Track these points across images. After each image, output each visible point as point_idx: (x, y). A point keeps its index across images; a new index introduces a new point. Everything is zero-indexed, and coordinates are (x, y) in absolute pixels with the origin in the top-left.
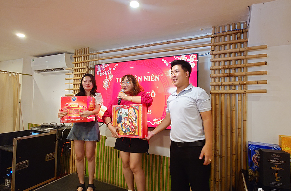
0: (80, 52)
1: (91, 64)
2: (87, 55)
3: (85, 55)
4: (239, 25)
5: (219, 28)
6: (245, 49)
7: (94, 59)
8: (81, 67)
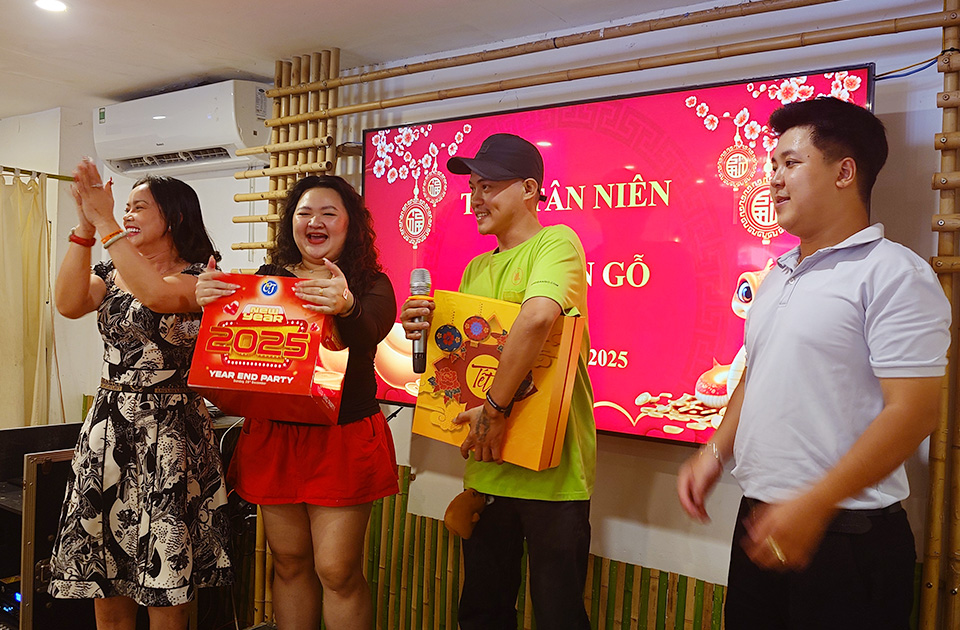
0: (298, 72)
1: (346, 128)
2: (331, 83)
3: (322, 85)
7: (360, 103)
8: (302, 143)
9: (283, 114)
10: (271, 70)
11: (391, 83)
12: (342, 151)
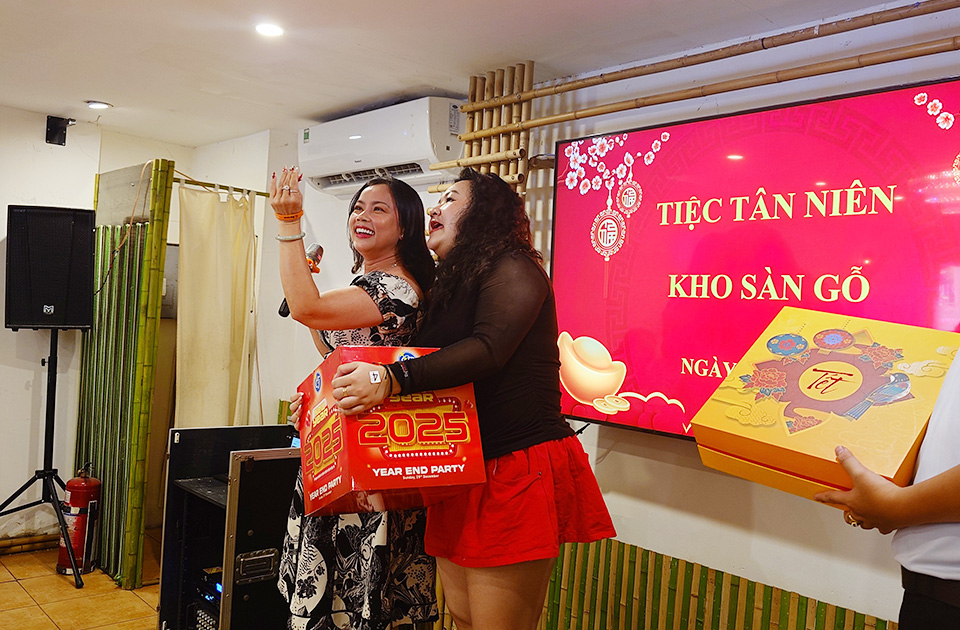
0: (492, 86)
2: (524, 96)
3: (515, 98)
7: (552, 114)
8: (494, 156)
9: (476, 128)
10: (465, 87)
11: (584, 94)
12: (534, 164)
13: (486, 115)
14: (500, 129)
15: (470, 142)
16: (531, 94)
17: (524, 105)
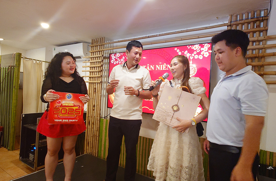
0: (96, 42)
3: (101, 44)
4: (258, 12)
5: (237, 16)
6: (264, 37)
8: (96, 56)
9: (93, 50)
10: (90, 41)
11: (115, 44)
12: (105, 58)
13: (95, 47)
14: (98, 50)
15: (91, 53)
16: (104, 44)
17: (103, 46)
